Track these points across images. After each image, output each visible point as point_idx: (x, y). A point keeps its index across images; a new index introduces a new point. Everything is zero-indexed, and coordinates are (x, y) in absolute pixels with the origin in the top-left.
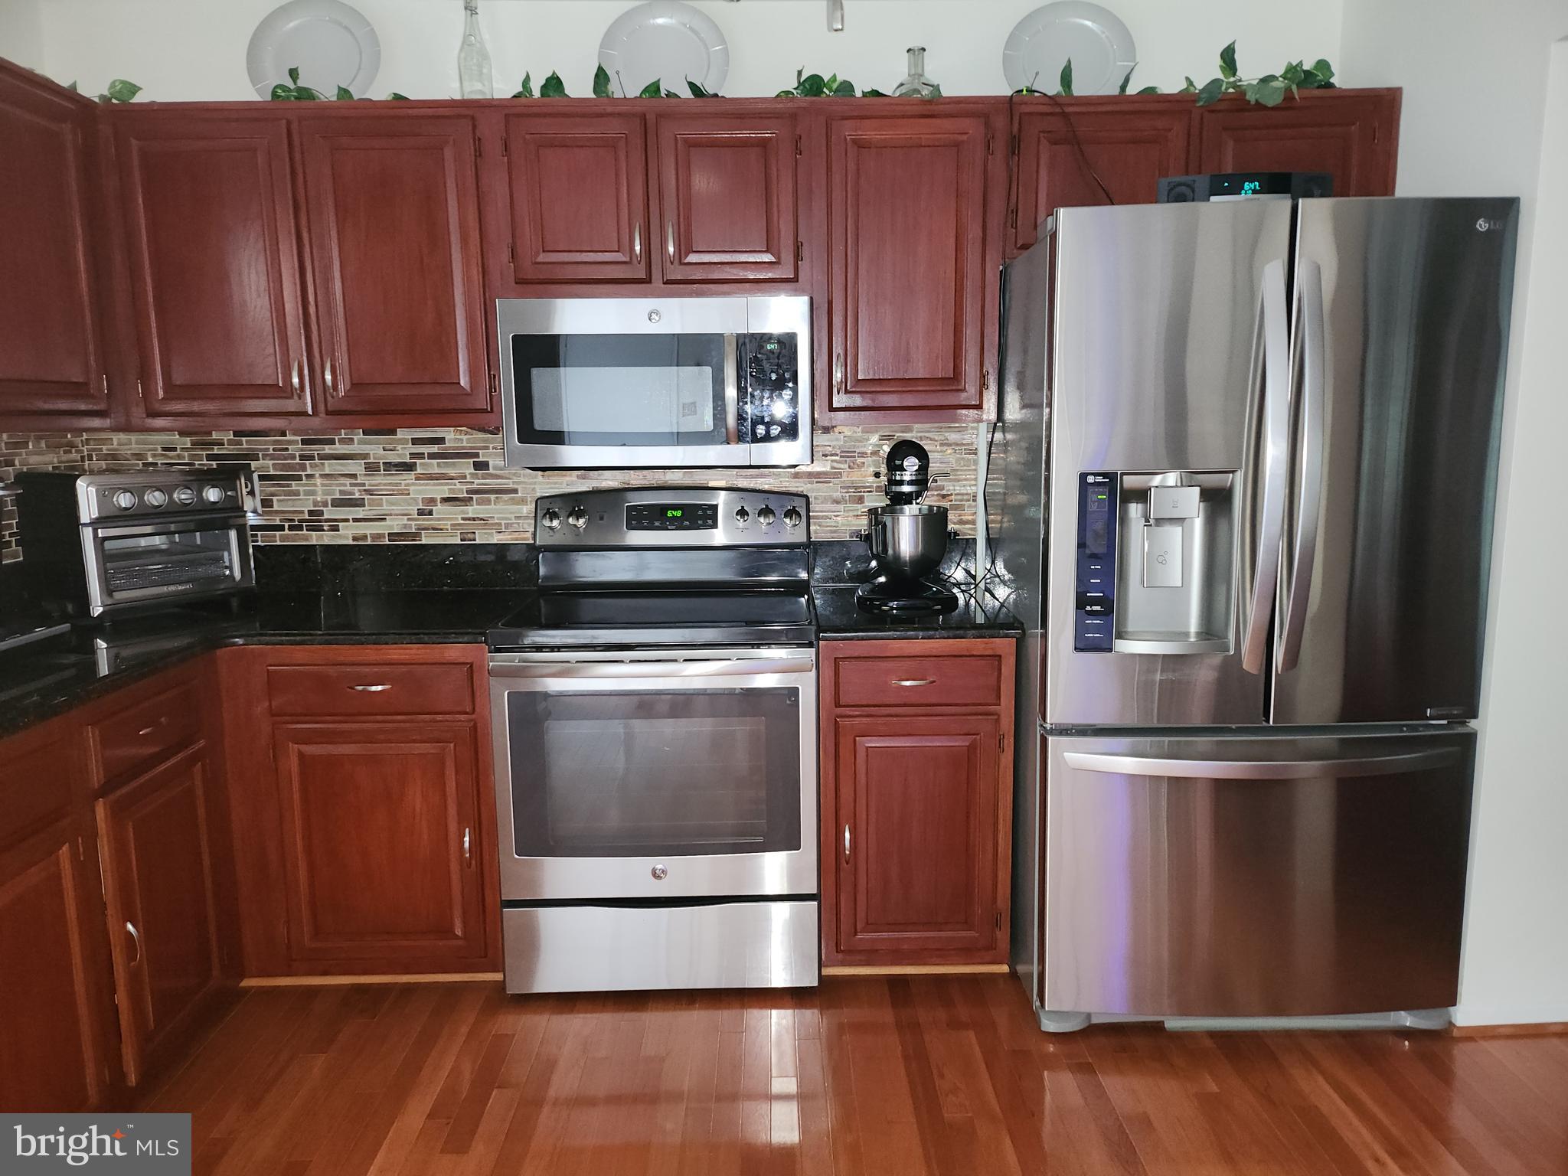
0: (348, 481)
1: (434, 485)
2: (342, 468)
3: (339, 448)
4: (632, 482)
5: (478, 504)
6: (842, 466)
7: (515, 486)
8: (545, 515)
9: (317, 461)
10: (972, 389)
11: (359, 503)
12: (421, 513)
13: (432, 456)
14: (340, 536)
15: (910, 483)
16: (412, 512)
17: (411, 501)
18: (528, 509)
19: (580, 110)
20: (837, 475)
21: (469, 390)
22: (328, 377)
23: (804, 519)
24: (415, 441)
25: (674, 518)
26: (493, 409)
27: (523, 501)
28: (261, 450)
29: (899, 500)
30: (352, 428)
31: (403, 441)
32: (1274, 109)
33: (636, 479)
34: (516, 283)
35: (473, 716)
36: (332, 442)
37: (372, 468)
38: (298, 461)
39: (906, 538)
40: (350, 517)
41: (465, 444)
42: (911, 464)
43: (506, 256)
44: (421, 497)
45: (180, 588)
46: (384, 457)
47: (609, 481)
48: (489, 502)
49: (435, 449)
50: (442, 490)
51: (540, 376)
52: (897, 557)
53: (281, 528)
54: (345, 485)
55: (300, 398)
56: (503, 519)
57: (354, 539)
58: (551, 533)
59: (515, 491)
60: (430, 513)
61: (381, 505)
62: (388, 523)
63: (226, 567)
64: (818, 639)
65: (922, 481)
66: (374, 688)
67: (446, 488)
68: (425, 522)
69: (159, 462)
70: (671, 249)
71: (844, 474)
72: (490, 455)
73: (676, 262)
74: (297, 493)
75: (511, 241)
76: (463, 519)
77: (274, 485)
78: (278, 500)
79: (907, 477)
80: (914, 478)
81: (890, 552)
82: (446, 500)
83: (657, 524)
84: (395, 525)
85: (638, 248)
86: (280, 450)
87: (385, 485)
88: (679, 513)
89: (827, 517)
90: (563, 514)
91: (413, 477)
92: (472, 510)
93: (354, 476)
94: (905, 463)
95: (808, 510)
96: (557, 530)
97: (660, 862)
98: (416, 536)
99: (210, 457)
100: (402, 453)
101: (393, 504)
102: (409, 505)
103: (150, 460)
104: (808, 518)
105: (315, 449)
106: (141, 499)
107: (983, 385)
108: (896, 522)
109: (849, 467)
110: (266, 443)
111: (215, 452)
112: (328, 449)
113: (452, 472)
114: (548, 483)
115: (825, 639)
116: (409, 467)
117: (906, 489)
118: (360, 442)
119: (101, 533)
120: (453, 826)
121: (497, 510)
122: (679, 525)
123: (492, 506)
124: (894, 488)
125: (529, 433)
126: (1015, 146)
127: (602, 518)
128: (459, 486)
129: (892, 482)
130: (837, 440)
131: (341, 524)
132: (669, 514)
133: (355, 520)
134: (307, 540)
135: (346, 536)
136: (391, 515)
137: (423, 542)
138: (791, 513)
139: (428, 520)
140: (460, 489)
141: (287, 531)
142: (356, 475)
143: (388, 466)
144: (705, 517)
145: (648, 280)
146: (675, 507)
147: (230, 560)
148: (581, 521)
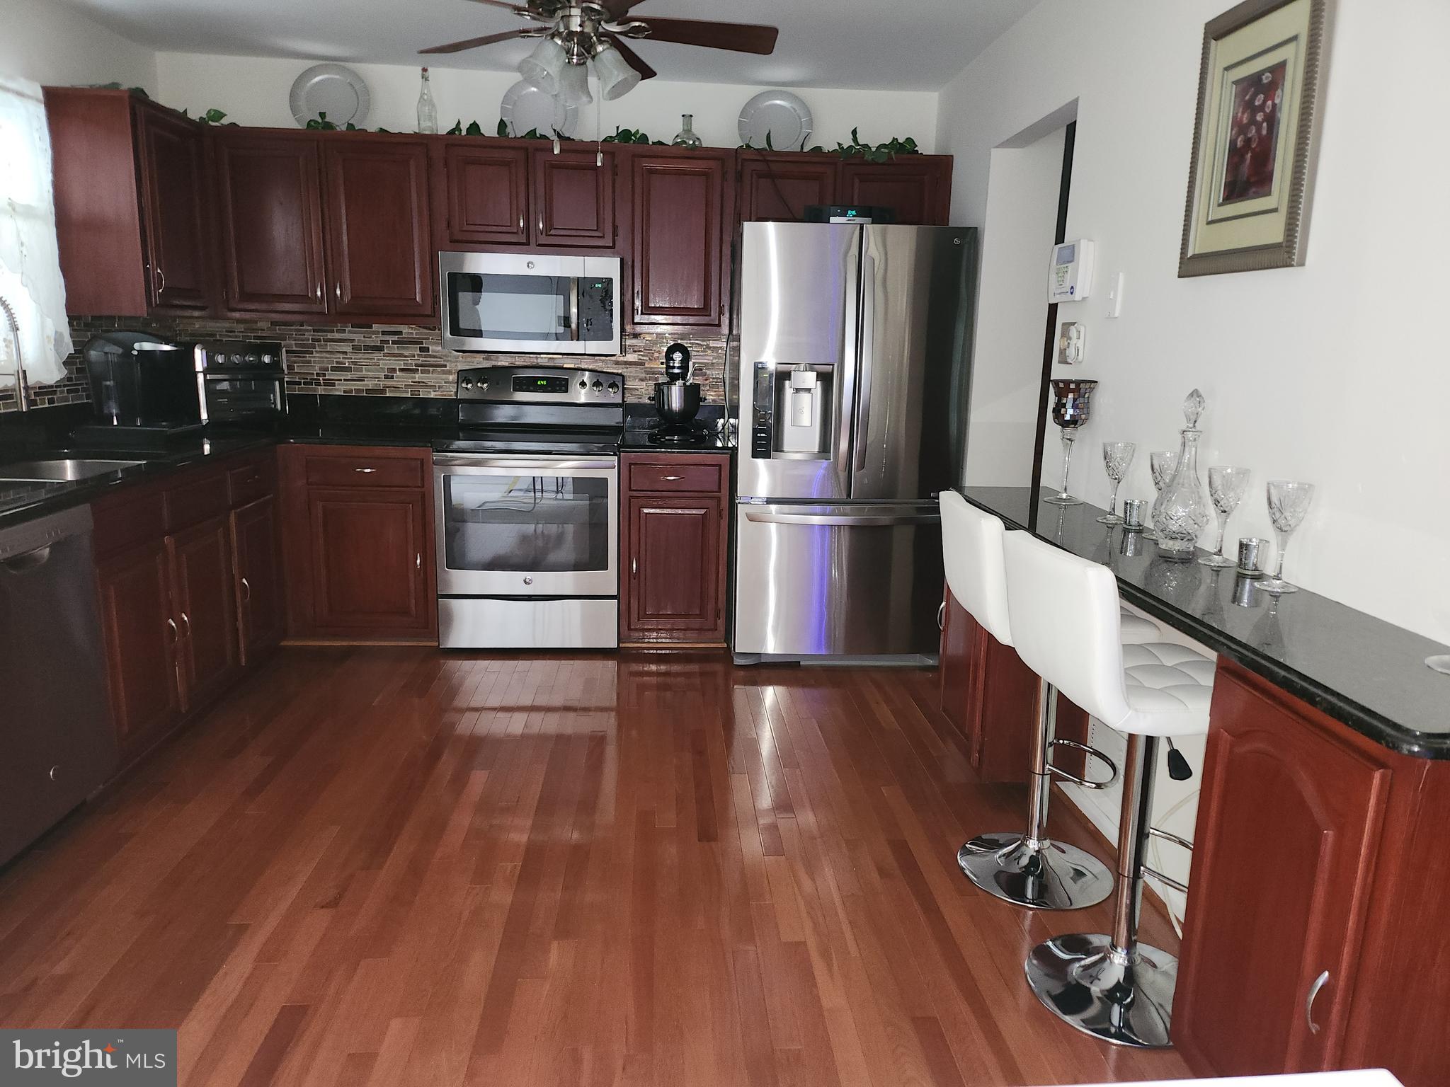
0: (341, 356)
1: (395, 360)
2: (338, 348)
3: (337, 336)
4: (516, 363)
5: (422, 373)
6: (645, 358)
7: (445, 363)
8: (464, 381)
9: (322, 343)
10: (714, 314)
11: (348, 369)
12: (386, 377)
13: (394, 342)
14: (336, 390)
15: (678, 368)
16: (380, 377)
17: (381, 370)
18: (452, 378)
19: (489, 143)
20: (640, 363)
21: (421, 303)
22: (338, 292)
23: (621, 389)
24: (384, 333)
25: (542, 385)
26: (435, 313)
27: (450, 372)
28: (288, 334)
29: (673, 378)
30: (345, 323)
31: (375, 333)
32: (883, 164)
33: (519, 361)
34: (451, 242)
35: (423, 490)
36: (333, 332)
37: (356, 349)
38: (310, 342)
39: (676, 399)
40: (342, 378)
41: (415, 336)
42: (678, 356)
43: (444, 225)
44: (386, 367)
45: (249, 413)
46: (364, 342)
47: (503, 362)
48: (429, 372)
49: (396, 338)
50: (400, 364)
51: (465, 298)
52: (670, 409)
53: (299, 383)
54: (340, 358)
55: (321, 304)
56: (438, 383)
57: (345, 392)
58: (467, 392)
59: (445, 366)
60: (392, 377)
61: (362, 372)
62: (366, 382)
63: (273, 403)
64: (620, 452)
65: (684, 367)
66: (366, 471)
67: (402, 362)
68: (389, 383)
69: (224, 339)
70: (541, 226)
71: (646, 364)
72: (431, 343)
73: (544, 233)
74: (309, 362)
75: (447, 216)
76: (412, 382)
77: (295, 357)
78: (298, 366)
79: (676, 365)
80: (680, 365)
81: (666, 407)
82: (401, 370)
83: (531, 388)
84: (370, 384)
85: (522, 224)
86: (301, 335)
87: (365, 359)
88: (545, 383)
89: (635, 389)
90: (474, 381)
91: (382, 355)
92: (418, 376)
93: (345, 353)
94: (674, 356)
95: (623, 384)
96: (469, 391)
97: (528, 575)
98: (383, 391)
99: (256, 338)
100: (376, 340)
101: (369, 371)
102: (379, 372)
103: (218, 338)
104: (624, 389)
105: (321, 335)
106: (229, 359)
107: (721, 312)
108: (669, 390)
109: (650, 359)
110: (291, 330)
111: (259, 335)
112: (330, 336)
113: (406, 353)
114: (465, 362)
115: (624, 452)
116: (380, 349)
117: (676, 371)
118: (350, 332)
119: (208, 377)
120: (411, 552)
121: (432, 378)
122: (544, 389)
123: (431, 375)
124: (671, 371)
125: (456, 330)
126: (739, 177)
127: (498, 384)
128: (410, 361)
129: (668, 367)
130: (642, 342)
131: (336, 382)
132: (539, 383)
133: (345, 380)
134: (315, 391)
135: (339, 390)
136: (367, 378)
137: (388, 395)
138: (613, 385)
139: (392, 381)
140: (412, 363)
141: (302, 386)
142: (346, 352)
143: (367, 348)
144: (561, 386)
145: (528, 244)
146: (542, 379)
147: (275, 399)
148: (485, 385)
